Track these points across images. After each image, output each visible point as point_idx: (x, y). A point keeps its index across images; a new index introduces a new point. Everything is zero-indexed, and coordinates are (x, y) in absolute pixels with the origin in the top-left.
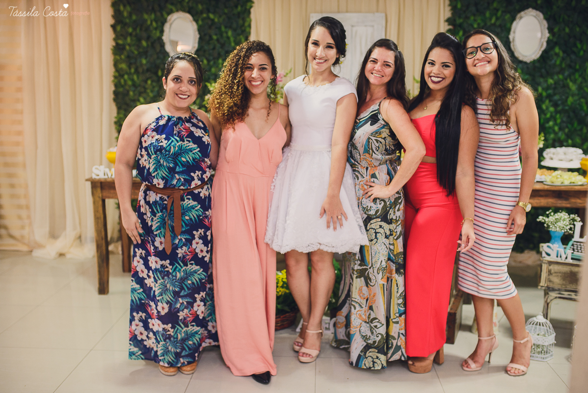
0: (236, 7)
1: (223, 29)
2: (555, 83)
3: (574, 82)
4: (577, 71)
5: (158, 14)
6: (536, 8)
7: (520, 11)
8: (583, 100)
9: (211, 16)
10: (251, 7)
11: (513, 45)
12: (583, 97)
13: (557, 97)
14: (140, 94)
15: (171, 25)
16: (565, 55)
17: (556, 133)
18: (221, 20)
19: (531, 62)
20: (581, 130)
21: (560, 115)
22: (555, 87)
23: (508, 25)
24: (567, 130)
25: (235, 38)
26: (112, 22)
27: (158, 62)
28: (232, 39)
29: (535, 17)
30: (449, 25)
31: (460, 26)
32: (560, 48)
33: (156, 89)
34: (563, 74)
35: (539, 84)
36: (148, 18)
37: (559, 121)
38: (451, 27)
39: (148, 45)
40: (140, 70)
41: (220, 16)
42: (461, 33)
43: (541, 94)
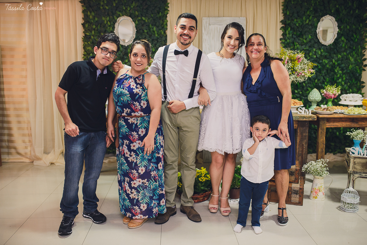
0: (159, 13)
1: (151, 26)
2: (342, 57)
3: (353, 56)
4: (354, 50)
5: (111, 17)
6: (331, 15)
7: (322, 17)
8: (357, 67)
9: (144, 18)
10: (168, 13)
11: (319, 36)
12: (357, 65)
13: (343, 65)
15: (119, 24)
16: (347, 41)
17: (342, 85)
18: (149, 21)
19: (329, 45)
20: (357, 83)
21: (345, 75)
22: (342, 59)
23: (316, 24)
24: (349, 84)
25: (158, 32)
26: (83, 22)
28: (156, 32)
29: (331, 20)
31: (289, 24)
32: (344, 38)
34: (346, 52)
35: (333, 58)
36: (105, 19)
37: (344, 79)
38: (283, 25)
41: (149, 19)
42: (289, 29)
43: (334, 64)
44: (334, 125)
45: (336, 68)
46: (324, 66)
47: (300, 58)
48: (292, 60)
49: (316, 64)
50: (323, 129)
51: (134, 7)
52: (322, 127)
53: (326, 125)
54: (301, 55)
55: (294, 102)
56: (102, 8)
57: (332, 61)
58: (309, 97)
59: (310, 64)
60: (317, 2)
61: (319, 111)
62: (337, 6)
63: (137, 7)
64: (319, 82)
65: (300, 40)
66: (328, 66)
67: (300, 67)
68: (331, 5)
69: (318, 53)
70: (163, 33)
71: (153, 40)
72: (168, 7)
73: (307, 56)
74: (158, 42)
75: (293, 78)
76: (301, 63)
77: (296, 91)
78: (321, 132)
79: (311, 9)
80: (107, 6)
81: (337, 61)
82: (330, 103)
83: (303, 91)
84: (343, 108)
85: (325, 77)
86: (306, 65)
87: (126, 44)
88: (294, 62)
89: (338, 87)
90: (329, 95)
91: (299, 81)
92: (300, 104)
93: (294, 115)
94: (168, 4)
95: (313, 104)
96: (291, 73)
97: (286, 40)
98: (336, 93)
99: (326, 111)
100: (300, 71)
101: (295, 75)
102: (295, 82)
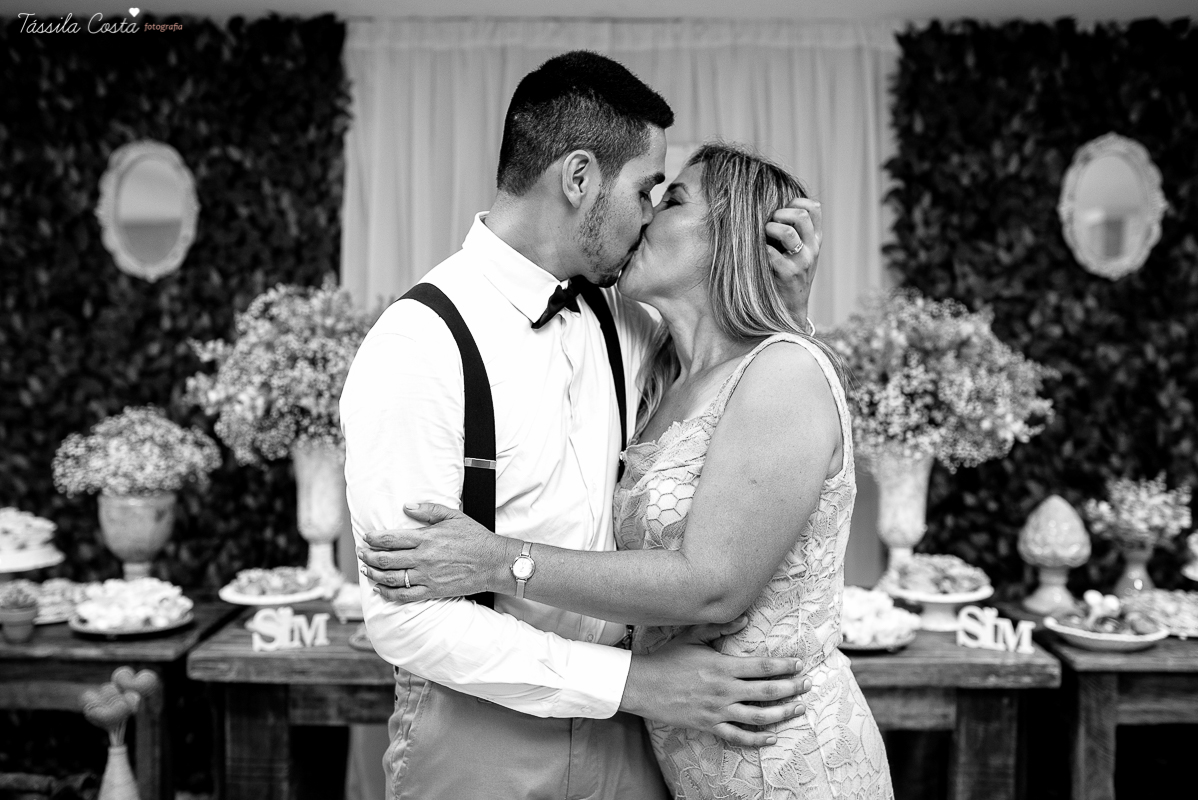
0: (304, 129)
1: (267, 188)
2: (1191, 335)
5: (87, 147)
6: (1127, 131)
7: (1083, 141)
9: (235, 153)
10: (345, 129)
11: (1072, 232)
14: (31, 369)
15: (121, 179)
18: (262, 163)
19: (1122, 279)
22: (1191, 344)
23: (1053, 179)
25: (301, 214)
27: (83, 278)
28: (292, 217)
29: (1125, 157)
30: (895, 175)
31: (925, 180)
33: (77, 354)
35: (1145, 337)
36: (60, 159)
38: (898, 184)
39: (55, 233)
40: (33, 301)
41: (259, 155)
42: (926, 200)
44: (1160, 712)
45: (1161, 386)
46: (1101, 377)
47: (969, 338)
48: (925, 350)
49: (1054, 373)
50: (1101, 734)
51: (190, 100)
52: (1095, 723)
53: (1118, 713)
54: (975, 327)
55: (942, 571)
56: (43, 104)
57: (1141, 353)
58: (1025, 542)
59: (1028, 371)
60: (1058, 74)
61: (1073, 630)
62: (1155, 94)
63: (206, 97)
64: (1081, 455)
65: (978, 251)
66: (1121, 377)
67: (969, 385)
68: (1125, 89)
69: (1072, 318)
70: (323, 220)
71: (277, 253)
72: (349, 99)
73: (1018, 327)
74: (300, 260)
75: (932, 442)
76: (978, 365)
77: (970, 500)
78: (1091, 753)
79: (1031, 107)
80: (68, 96)
81: (1166, 351)
82: (1137, 576)
83: (1006, 499)
85: (1111, 431)
86: (1004, 375)
87: (152, 272)
88: (938, 359)
89: (1178, 491)
90: (1129, 530)
91: (968, 462)
92: (974, 586)
93: (938, 652)
94: (349, 84)
95: (1045, 577)
96: (924, 420)
97: (912, 254)
98: (1167, 520)
99: (1116, 630)
100: (970, 407)
101: (943, 431)
102: (947, 463)
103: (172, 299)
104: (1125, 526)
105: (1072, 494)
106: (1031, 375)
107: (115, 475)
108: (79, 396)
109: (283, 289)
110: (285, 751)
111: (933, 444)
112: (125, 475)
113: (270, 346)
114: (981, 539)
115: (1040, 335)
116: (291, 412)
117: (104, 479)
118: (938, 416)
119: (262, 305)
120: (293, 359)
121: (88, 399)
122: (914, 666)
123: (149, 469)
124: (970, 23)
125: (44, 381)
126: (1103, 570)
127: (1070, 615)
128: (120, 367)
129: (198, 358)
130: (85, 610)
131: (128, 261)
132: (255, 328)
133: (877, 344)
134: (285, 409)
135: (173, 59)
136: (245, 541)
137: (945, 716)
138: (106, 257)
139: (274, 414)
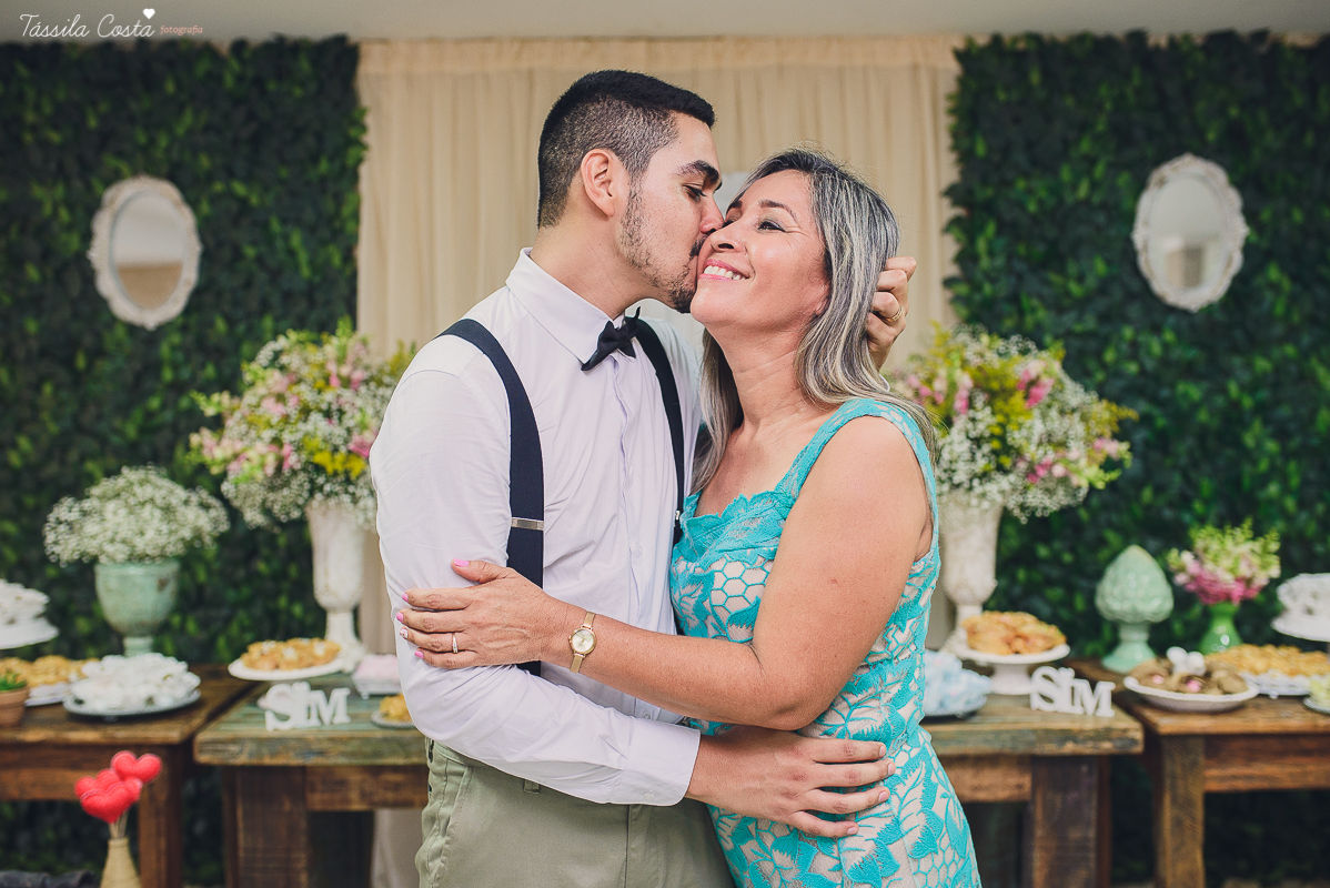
0: (315, 160)
1: (276, 226)
2: (1277, 370)
5: (78, 184)
6: (1203, 152)
7: (1157, 162)
9: (240, 189)
10: (360, 160)
11: (1147, 261)
13: (1284, 411)
14: (19, 427)
15: (116, 217)
16: (1298, 288)
17: (1289, 518)
18: (269, 200)
19: (1202, 310)
21: (1298, 464)
22: (1276, 380)
23: (1126, 204)
24: (1320, 508)
25: (313, 254)
27: (76, 327)
28: (303, 257)
29: (1203, 179)
30: (955, 203)
31: (989, 208)
32: (1283, 269)
33: (70, 409)
34: (1296, 342)
35: (1228, 373)
36: (47, 197)
38: (959, 211)
39: (44, 278)
40: (20, 353)
41: (266, 189)
42: (991, 229)
43: (1236, 405)
44: (1249, 777)
45: (1246, 426)
46: (1182, 416)
47: (1038, 378)
48: (991, 391)
49: (1130, 413)
50: (1188, 803)
51: (190, 132)
52: (1181, 791)
53: (1205, 779)
54: (1045, 365)
55: (1014, 629)
56: (28, 138)
57: (1224, 391)
58: (1102, 596)
59: (1102, 411)
60: (1129, 91)
61: (1156, 690)
62: (1234, 112)
63: (207, 128)
64: (1161, 501)
65: (1047, 283)
66: (1203, 416)
67: (1040, 428)
68: (1201, 106)
69: (1149, 353)
70: (337, 260)
71: (287, 296)
72: (364, 129)
73: (1092, 364)
74: (312, 304)
75: (1000, 490)
76: (1049, 406)
77: (1043, 551)
78: (1178, 823)
79: (1101, 127)
80: (56, 127)
81: (1250, 388)
82: (1223, 630)
83: (1081, 550)
84: (1302, 666)
85: (1193, 475)
86: (1077, 416)
87: (151, 319)
88: (1006, 400)
89: (1265, 538)
90: (1215, 582)
91: (1040, 510)
92: (1049, 645)
93: (1011, 718)
94: (363, 112)
95: (1125, 634)
96: (992, 466)
97: (977, 287)
98: (1254, 569)
99: (1202, 690)
100: (1041, 452)
101: (1012, 477)
102: (1017, 512)
103: (174, 348)
104: (1209, 577)
105: (1153, 544)
106: (1106, 416)
107: (112, 541)
108: (73, 456)
109: (293, 336)
110: (303, 840)
111: (1002, 492)
112: (124, 542)
113: (280, 398)
114: (1056, 593)
115: (1115, 373)
116: (304, 470)
117: (101, 545)
118: (1007, 462)
119: (272, 353)
120: (305, 412)
121: (83, 458)
122: (985, 732)
123: (150, 534)
124: (1034, 38)
125: (34, 439)
126: (1187, 624)
127: (1152, 675)
128: (117, 423)
129: (202, 412)
130: (81, 690)
131: (125, 308)
132: (263, 379)
133: (940, 385)
134: (298, 466)
135: (170, 87)
136: (258, 611)
137: (1019, 787)
138: (102, 303)
139: (286, 471)
